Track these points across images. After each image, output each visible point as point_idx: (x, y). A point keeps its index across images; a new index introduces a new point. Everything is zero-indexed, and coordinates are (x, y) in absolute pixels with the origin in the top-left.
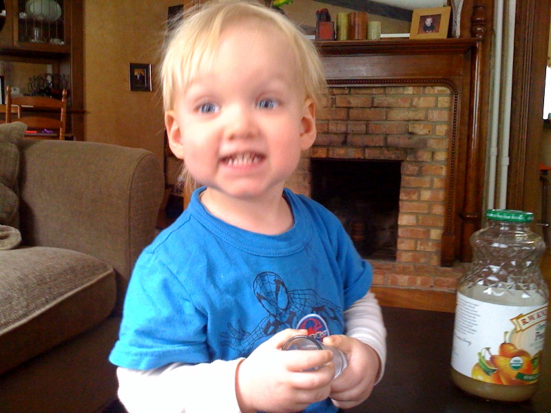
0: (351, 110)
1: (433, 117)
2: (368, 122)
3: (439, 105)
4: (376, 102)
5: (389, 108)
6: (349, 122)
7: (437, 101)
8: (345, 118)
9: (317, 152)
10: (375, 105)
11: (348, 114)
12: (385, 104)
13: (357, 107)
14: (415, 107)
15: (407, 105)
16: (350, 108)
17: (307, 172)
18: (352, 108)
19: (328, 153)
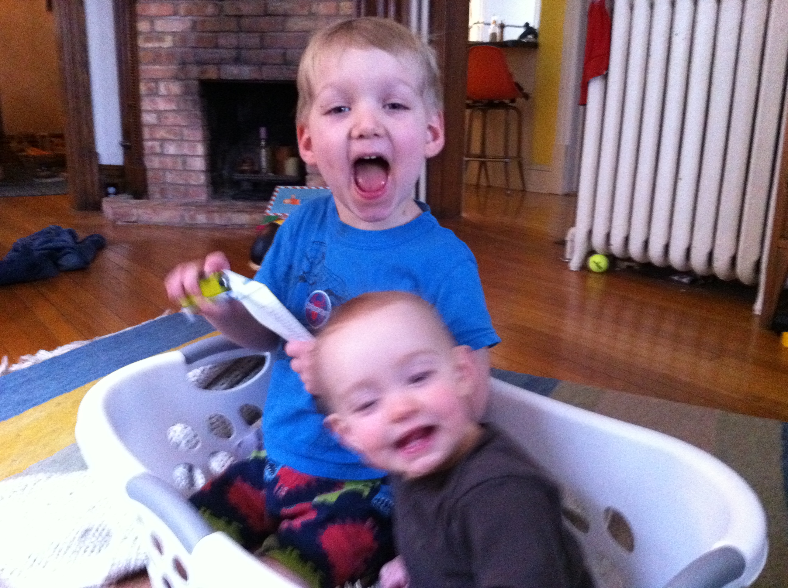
0: (242, 19)
2: (262, 33)
3: (342, 13)
5: (286, 15)
6: (241, 34)
7: (338, 7)
8: (236, 29)
9: (206, 72)
10: (270, 11)
11: (238, 24)
13: (248, 16)
14: (313, 15)
15: (306, 12)
16: (241, 16)
18: (243, 16)
19: (219, 73)
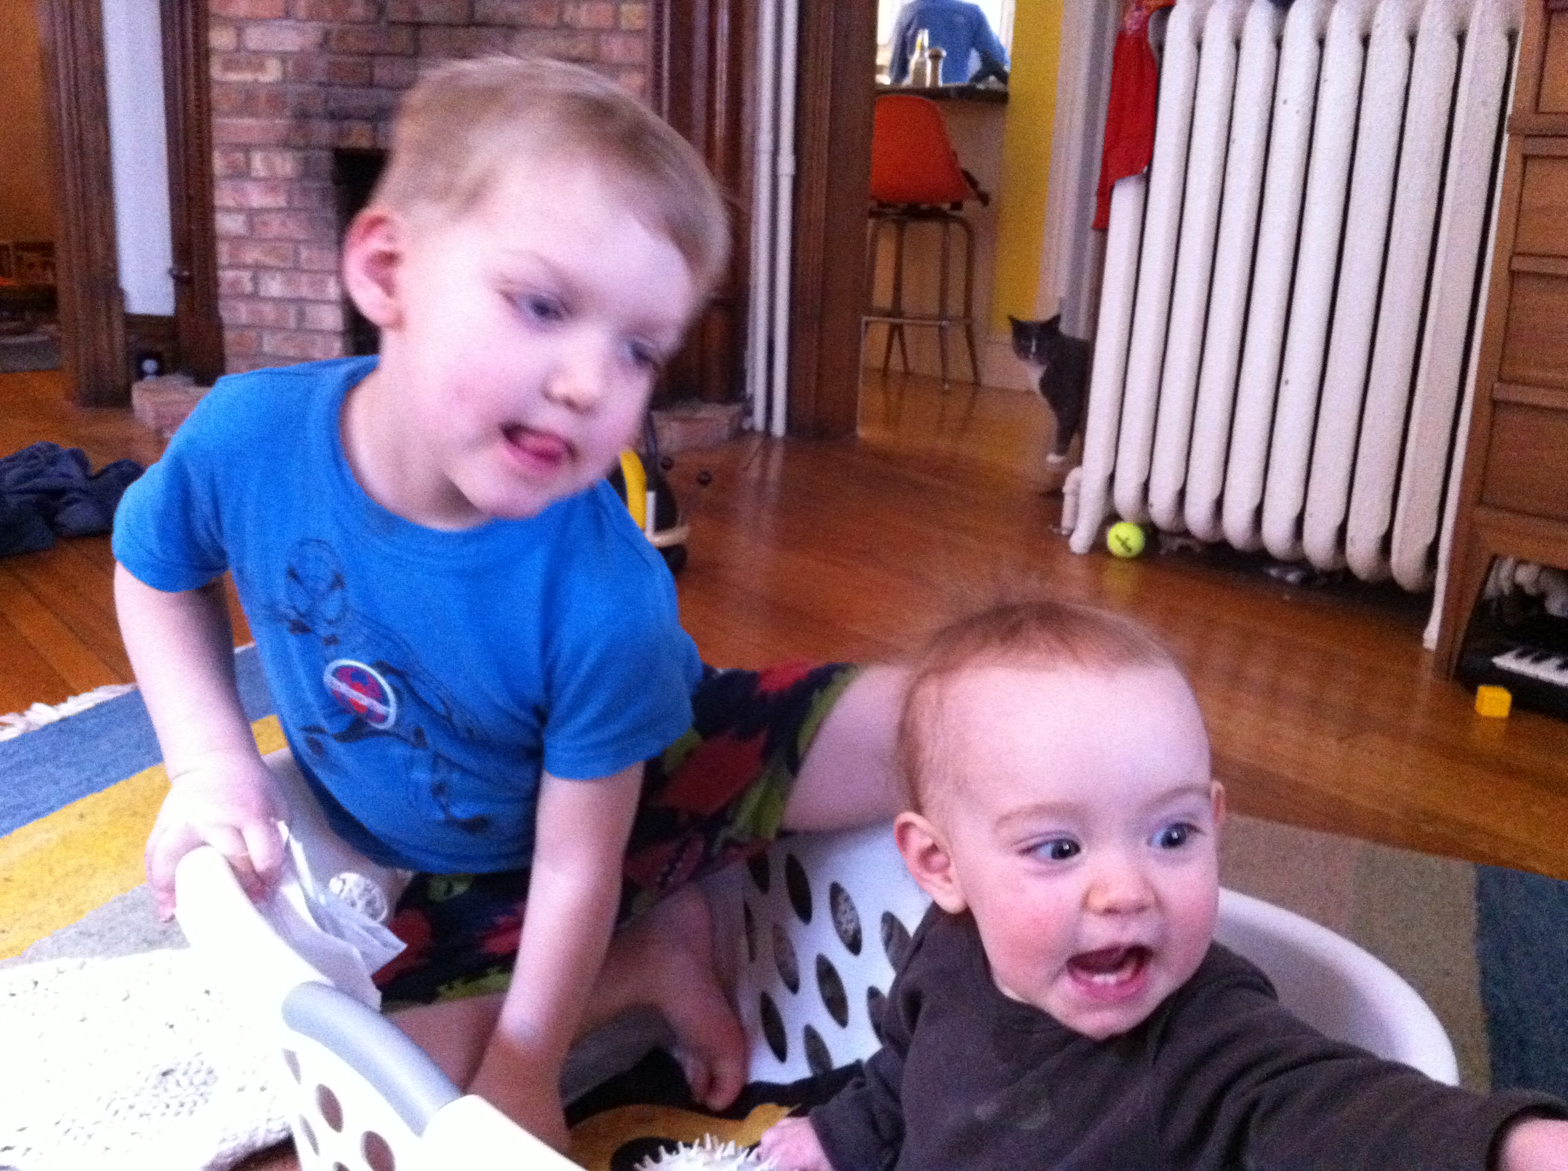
0: (423, 33)
1: (611, 51)
3: (624, 24)
4: (480, 12)
6: (419, 60)
7: (617, 15)
8: (411, 51)
9: (349, 134)
10: (479, 17)
11: (414, 39)
12: (501, 17)
13: (436, 24)
14: (568, 26)
15: (551, 21)
16: (419, 25)
17: (328, 184)
18: (427, 25)
19: (374, 138)
